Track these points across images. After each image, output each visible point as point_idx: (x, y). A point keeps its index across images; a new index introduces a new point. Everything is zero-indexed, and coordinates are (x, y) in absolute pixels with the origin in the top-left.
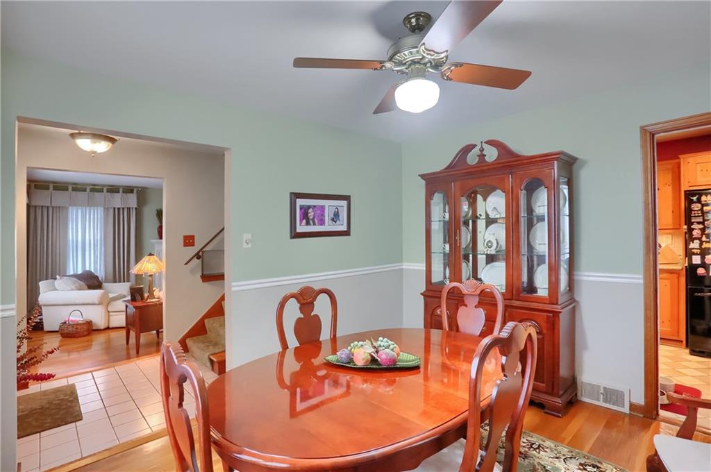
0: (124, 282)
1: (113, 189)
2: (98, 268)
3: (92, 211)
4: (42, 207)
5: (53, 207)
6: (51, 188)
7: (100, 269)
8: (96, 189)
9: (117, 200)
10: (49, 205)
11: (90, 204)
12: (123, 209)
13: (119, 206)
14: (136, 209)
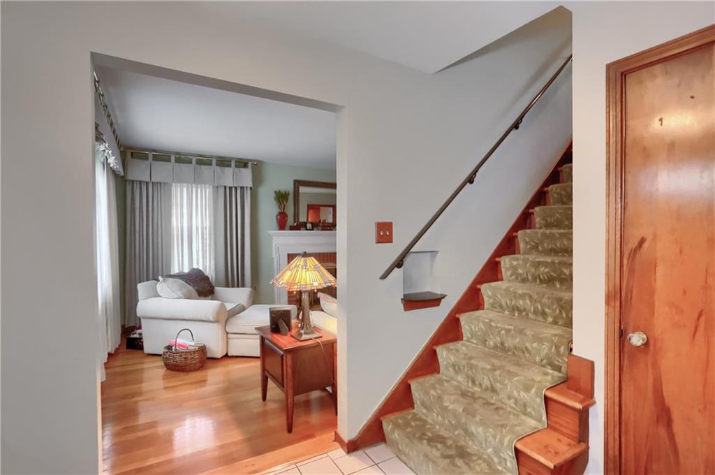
1: (223, 162)
2: (208, 263)
3: (199, 190)
4: (141, 182)
5: (153, 183)
6: (150, 157)
8: (203, 160)
9: (229, 177)
10: (148, 180)
11: (198, 180)
12: (236, 188)
13: (231, 185)
14: (251, 188)
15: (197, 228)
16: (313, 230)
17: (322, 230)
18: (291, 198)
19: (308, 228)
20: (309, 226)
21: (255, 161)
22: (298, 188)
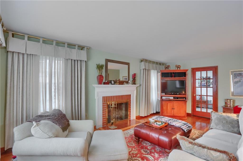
0: (78, 120)
1: (71, 46)
2: (61, 104)
3: (56, 61)
4: (19, 53)
5: (27, 54)
6: (26, 38)
7: (62, 105)
8: (60, 44)
10: (24, 52)
11: (56, 55)
12: (77, 61)
13: (75, 59)
14: (85, 61)
15: (55, 84)
16: (114, 84)
17: (119, 84)
18: (104, 68)
19: (112, 83)
20: (113, 82)
21: (88, 47)
22: (107, 63)
